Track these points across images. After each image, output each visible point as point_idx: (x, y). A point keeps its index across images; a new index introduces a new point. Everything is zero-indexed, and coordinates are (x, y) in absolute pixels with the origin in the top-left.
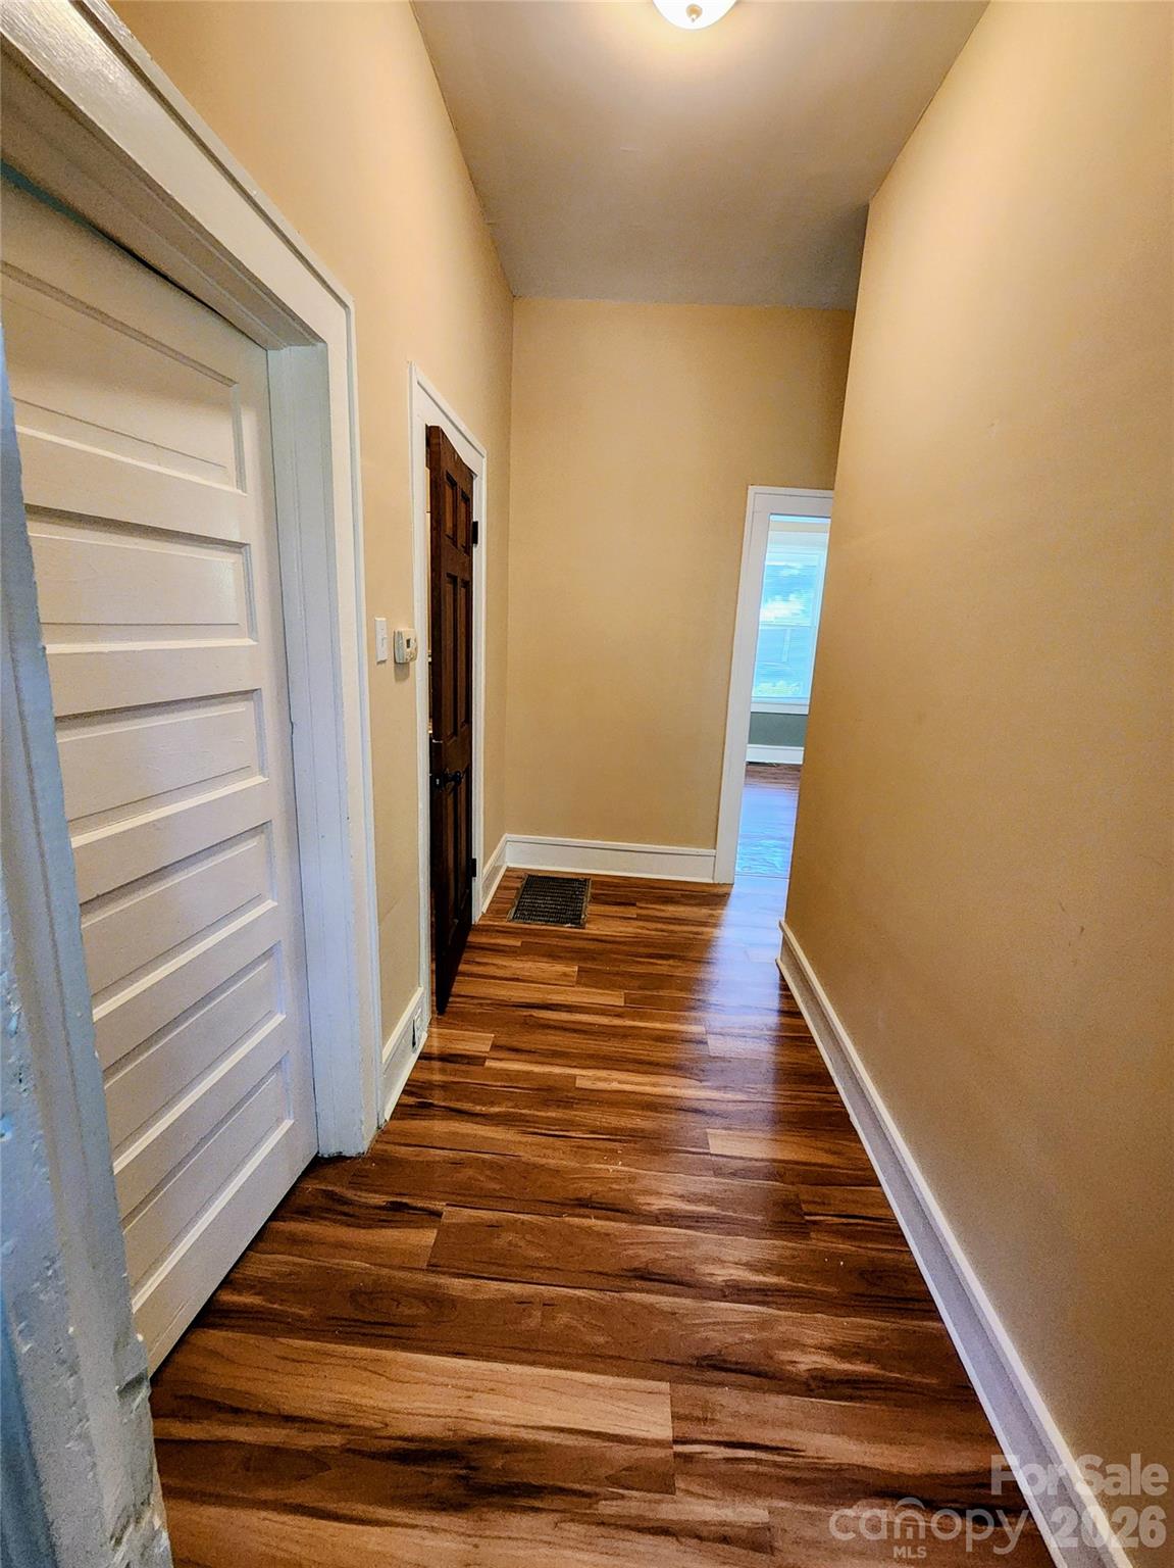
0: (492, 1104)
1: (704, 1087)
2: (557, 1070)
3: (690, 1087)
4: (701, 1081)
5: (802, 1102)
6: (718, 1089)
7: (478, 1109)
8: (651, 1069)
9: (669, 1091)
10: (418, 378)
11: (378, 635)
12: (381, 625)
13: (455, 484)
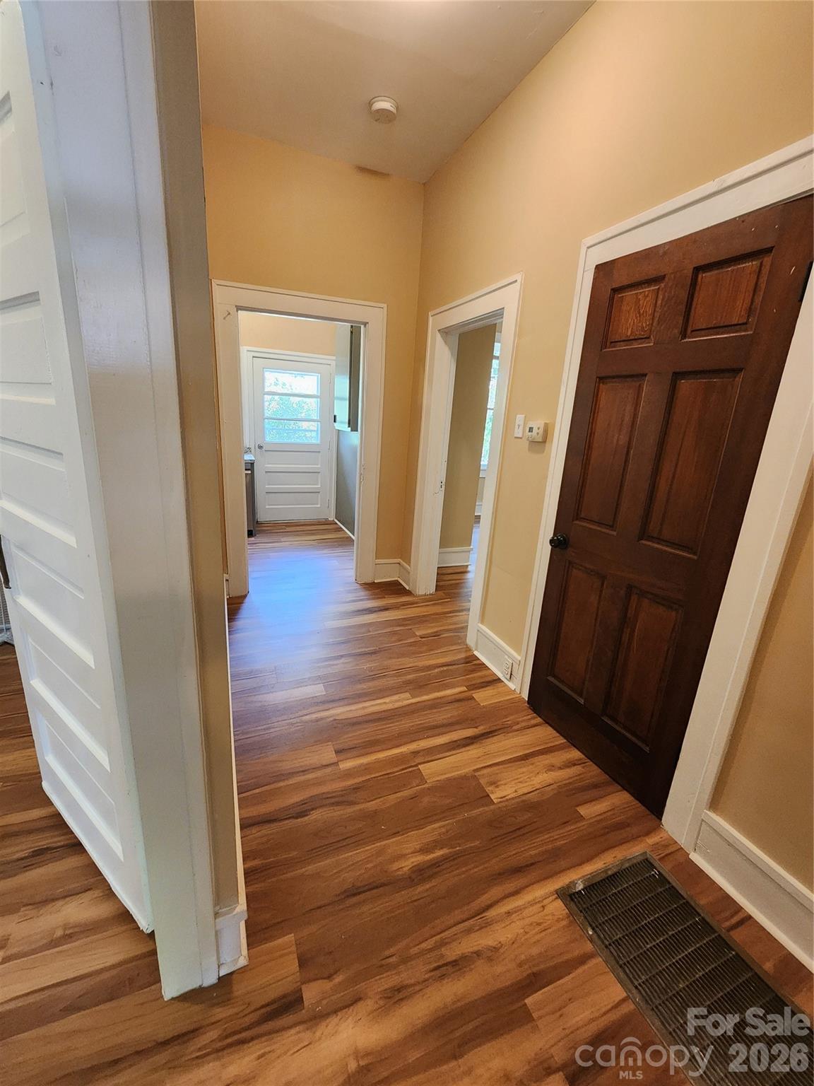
0: (441, 672)
1: (331, 717)
2: (425, 698)
3: (341, 714)
4: (335, 720)
5: (262, 727)
6: (322, 719)
7: (445, 668)
8: (370, 718)
9: (353, 707)
10: (589, 245)
11: (517, 422)
12: (520, 419)
13: (664, 277)
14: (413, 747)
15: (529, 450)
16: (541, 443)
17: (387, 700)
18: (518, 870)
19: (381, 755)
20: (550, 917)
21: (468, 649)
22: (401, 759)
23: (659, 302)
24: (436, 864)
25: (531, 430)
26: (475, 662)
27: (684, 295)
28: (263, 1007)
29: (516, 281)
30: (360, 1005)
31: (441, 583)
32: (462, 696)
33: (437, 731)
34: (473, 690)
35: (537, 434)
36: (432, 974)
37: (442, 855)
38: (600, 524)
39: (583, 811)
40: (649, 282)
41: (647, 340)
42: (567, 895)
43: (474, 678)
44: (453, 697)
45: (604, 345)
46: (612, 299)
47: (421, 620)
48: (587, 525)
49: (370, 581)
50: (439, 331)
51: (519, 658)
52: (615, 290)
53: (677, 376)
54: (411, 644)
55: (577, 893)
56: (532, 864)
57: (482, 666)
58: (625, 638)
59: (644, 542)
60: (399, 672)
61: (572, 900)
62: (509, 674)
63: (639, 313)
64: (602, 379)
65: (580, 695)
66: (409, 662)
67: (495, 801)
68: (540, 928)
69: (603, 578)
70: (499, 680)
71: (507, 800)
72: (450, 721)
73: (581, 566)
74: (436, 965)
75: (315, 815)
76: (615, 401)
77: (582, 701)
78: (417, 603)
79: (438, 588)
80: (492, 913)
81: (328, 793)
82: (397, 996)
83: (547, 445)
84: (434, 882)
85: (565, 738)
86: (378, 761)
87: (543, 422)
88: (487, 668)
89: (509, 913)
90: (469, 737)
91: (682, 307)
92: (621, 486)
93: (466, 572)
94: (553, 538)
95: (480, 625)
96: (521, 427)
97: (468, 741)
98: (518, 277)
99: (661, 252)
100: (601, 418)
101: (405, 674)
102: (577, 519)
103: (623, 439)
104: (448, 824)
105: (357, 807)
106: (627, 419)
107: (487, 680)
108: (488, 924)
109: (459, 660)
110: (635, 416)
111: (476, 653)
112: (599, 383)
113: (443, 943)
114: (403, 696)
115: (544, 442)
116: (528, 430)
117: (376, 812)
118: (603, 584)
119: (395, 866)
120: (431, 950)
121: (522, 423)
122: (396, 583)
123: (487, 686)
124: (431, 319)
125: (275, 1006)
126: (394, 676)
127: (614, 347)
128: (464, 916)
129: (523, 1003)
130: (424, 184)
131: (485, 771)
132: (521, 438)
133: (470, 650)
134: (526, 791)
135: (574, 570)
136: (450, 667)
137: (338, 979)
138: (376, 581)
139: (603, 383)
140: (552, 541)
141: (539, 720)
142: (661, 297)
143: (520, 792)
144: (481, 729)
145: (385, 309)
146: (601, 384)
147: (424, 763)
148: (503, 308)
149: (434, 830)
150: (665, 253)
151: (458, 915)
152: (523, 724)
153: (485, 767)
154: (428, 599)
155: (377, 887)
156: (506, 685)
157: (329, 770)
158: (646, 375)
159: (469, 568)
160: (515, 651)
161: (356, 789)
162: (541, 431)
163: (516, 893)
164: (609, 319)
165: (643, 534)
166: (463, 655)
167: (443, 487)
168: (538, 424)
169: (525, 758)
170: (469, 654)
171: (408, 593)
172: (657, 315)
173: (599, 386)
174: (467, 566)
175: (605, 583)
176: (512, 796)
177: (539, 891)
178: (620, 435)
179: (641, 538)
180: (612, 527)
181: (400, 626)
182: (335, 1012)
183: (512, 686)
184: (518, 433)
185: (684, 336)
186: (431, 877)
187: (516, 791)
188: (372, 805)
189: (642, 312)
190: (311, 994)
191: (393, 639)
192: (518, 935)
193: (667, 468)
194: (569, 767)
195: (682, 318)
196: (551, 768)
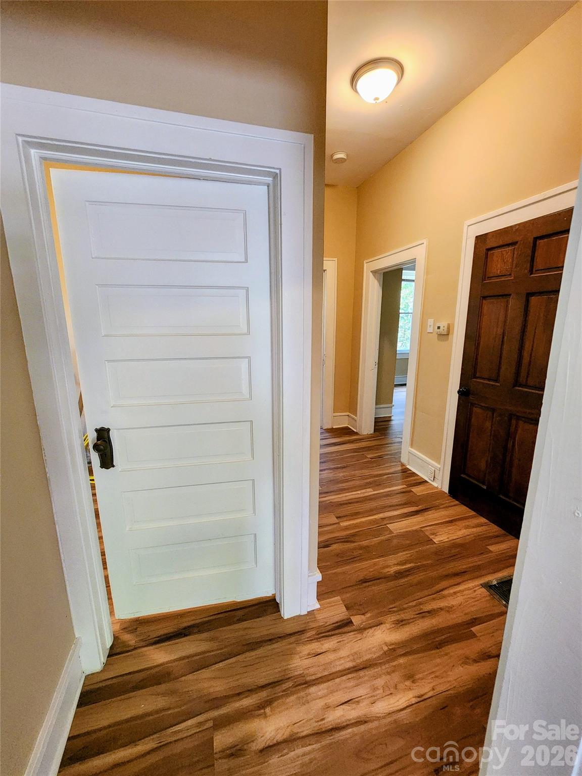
0: (388, 477)
2: (382, 491)
8: (351, 501)
9: (340, 496)
10: (469, 225)
11: (429, 324)
12: (431, 322)
13: (517, 242)
14: (381, 515)
15: (438, 340)
16: (445, 335)
17: (359, 492)
18: (456, 575)
19: (363, 520)
20: (479, 595)
21: (403, 465)
22: (375, 522)
23: (515, 256)
24: (408, 570)
25: (439, 328)
26: (408, 472)
27: (529, 252)
28: (333, 624)
29: (423, 243)
30: (382, 626)
31: (377, 427)
32: (404, 490)
33: (393, 508)
34: (411, 486)
35: (443, 330)
36: (418, 616)
37: (411, 567)
38: (489, 380)
39: (491, 548)
40: (508, 245)
41: (509, 276)
42: (488, 586)
43: (410, 481)
44: (400, 490)
45: (484, 279)
46: (487, 254)
47: (369, 449)
48: (482, 381)
49: (329, 427)
50: (371, 271)
51: (439, 466)
52: (488, 250)
53: (529, 295)
54: (364, 463)
55: (493, 585)
56: (465, 572)
57: (414, 474)
58: (510, 445)
59: (517, 388)
60: (363, 478)
61: (491, 588)
62: (433, 477)
63: (504, 261)
64: (484, 298)
65: (484, 484)
66: (366, 472)
67: (436, 542)
68: (474, 600)
69: (493, 410)
70: (426, 482)
71: (444, 542)
72: (400, 503)
73: (479, 405)
74: (419, 612)
75: (334, 547)
76: (492, 310)
77: (485, 487)
78: (363, 439)
79: (375, 430)
80: (445, 592)
81: (338, 537)
82: (401, 623)
83: (450, 336)
84: (409, 578)
85: (475, 511)
86: (361, 522)
87: (447, 323)
88: (417, 475)
89: (455, 593)
90: (413, 511)
91: (529, 258)
92: (501, 357)
93: (390, 420)
94: (459, 390)
95: (410, 449)
96: (432, 327)
97: (413, 513)
98: (425, 241)
99: (514, 229)
100: (485, 319)
101: (366, 479)
102: (474, 378)
103: (500, 331)
104: (411, 553)
105: (355, 544)
106: (502, 318)
107: (418, 481)
108: (444, 597)
109: (398, 470)
110: (506, 317)
111: (408, 467)
112: (482, 300)
113: (421, 604)
114: (368, 490)
115: (448, 334)
116: (437, 328)
117: (368, 547)
118: (493, 415)
119: (387, 570)
120: (415, 606)
121: (432, 324)
122: (347, 428)
123: (419, 485)
124: (365, 265)
125: (339, 624)
126: (359, 480)
127: (490, 280)
128: (430, 593)
129: (470, 630)
130: (357, 188)
131: (427, 528)
132: (432, 333)
133: (404, 465)
134: (455, 538)
135: (474, 408)
136: (393, 475)
137: (368, 615)
138: (334, 427)
139: (485, 300)
140: (459, 392)
141: (457, 502)
142: (516, 253)
143: (450, 539)
144: (420, 507)
145: (336, 261)
146: (484, 301)
147: (390, 523)
148: (415, 258)
149: (403, 555)
150: (517, 230)
151: (426, 592)
152: (447, 505)
153: (428, 526)
154: (369, 438)
155: (379, 579)
156: (432, 484)
157: (335, 526)
158: (510, 295)
159: (392, 418)
160: (436, 462)
161: (354, 535)
162: (446, 328)
163: (458, 584)
164: (486, 264)
165: (516, 383)
166: (400, 468)
167: (377, 365)
168: (443, 324)
169: (451, 522)
170: (404, 467)
171: (356, 434)
172: (515, 262)
173: (482, 302)
174: (391, 417)
175: (495, 414)
176: (447, 540)
177: (471, 584)
178: (497, 327)
179: (515, 386)
180: (496, 381)
181: (356, 452)
182: (371, 627)
183: (435, 484)
184: (430, 330)
185: (531, 274)
186: (407, 576)
187: (448, 538)
188: (365, 543)
189: (505, 261)
190: (357, 620)
191: (354, 460)
192: (462, 602)
193: (528, 345)
194: (478, 527)
195: (529, 264)
196: (467, 527)
